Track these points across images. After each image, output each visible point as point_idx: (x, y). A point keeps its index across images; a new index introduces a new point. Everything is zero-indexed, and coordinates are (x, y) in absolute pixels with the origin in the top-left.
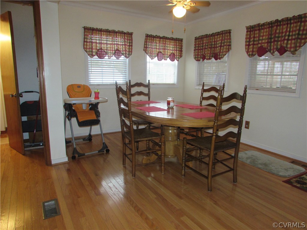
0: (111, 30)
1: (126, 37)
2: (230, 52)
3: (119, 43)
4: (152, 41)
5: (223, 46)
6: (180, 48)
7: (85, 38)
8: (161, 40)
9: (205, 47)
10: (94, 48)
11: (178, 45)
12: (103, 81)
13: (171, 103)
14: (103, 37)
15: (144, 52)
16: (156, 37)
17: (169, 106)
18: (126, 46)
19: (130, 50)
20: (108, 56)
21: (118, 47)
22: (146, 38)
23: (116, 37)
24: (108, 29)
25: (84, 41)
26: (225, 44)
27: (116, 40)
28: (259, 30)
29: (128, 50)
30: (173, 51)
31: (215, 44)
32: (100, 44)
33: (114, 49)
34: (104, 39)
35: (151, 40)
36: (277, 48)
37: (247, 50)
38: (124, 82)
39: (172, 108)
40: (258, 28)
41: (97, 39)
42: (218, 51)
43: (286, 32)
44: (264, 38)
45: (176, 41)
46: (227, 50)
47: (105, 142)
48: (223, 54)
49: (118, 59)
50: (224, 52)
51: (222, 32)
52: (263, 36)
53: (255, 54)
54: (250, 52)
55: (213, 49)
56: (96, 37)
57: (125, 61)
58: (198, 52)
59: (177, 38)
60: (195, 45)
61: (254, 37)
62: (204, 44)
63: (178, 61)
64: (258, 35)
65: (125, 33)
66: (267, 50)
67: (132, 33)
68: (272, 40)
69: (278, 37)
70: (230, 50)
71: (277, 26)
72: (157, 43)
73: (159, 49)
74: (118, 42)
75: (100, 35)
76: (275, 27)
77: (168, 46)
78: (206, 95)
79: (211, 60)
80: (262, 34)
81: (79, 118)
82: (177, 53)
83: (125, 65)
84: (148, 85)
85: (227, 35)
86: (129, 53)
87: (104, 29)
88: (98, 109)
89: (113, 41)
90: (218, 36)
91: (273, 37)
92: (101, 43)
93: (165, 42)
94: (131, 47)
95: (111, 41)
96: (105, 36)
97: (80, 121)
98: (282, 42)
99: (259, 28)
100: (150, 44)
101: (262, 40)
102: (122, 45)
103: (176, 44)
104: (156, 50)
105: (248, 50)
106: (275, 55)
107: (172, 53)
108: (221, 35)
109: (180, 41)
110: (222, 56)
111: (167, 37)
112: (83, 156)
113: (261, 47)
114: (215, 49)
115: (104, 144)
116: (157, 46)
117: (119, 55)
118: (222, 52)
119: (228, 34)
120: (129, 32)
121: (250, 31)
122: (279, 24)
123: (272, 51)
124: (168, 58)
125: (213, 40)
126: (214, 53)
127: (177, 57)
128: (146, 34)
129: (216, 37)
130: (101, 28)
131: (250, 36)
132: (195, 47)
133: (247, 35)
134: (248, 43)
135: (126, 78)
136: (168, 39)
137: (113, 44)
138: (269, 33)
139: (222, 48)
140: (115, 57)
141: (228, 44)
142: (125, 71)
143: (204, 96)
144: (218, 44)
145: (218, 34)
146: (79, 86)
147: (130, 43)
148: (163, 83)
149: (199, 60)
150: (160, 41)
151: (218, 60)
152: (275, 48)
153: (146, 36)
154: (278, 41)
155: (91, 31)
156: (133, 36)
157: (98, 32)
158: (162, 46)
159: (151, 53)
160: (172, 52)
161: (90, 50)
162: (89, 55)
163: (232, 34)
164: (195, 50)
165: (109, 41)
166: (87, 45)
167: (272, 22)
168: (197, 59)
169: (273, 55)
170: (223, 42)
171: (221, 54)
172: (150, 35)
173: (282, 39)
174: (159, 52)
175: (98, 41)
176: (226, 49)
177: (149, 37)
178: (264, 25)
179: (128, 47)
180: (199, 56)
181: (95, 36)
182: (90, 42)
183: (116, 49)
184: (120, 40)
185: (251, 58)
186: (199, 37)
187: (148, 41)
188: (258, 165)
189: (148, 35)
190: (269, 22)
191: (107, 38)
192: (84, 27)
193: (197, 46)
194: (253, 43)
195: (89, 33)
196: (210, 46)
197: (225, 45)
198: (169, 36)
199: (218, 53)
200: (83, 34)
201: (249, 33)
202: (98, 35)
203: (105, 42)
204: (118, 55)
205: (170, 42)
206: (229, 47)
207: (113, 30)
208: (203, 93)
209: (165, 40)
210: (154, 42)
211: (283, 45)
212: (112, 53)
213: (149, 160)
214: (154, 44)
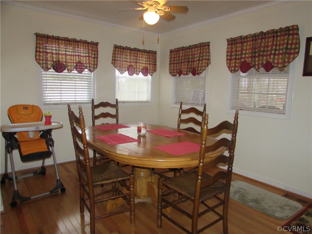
0: (71, 39)
1: (90, 48)
2: (210, 66)
3: (82, 55)
4: (122, 53)
5: (202, 60)
6: (154, 62)
7: (37, 47)
8: (132, 52)
9: (181, 61)
10: (49, 59)
11: (152, 59)
12: (62, 100)
13: (142, 130)
14: (61, 47)
15: (112, 65)
16: (127, 48)
17: (140, 133)
18: (90, 58)
19: (96, 63)
20: (68, 70)
21: (81, 59)
22: (114, 49)
23: (78, 47)
24: (67, 38)
25: (36, 51)
26: (204, 57)
27: (78, 51)
28: (242, 43)
29: (92, 63)
30: (146, 65)
31: (192, 58)
32: (57, 55)
33: (75, 61)
34: (63, 49)
35: (120, 51)
36: (262, 64)
37: (228, 65)
38: (89, 100)
39: (144, 136)
40: (240, 41)
41: (53, 48)
42: (196, 66)
43: (272, 45)
44: (247, 51)
45: (149, 54)
46: (206, 65)
47: (59, 180)
48: (202, 68)
49: (81, 73)
50: (203, 66)
51: (200, 45)
52: (246, 50)
53: (239, 70)
54: (232, 67)
55: (190, 63)
56: (53, 47)
57: (89, 75)
58: (174, 67)
59: (150, 51)
60: (171, 58)
61: (236, 51)
62: (180, 57)
63: (152, 75)
64: (240, 49)
65: (88, 43)
66: (251, 65)
67: (97, 43)
68: (257, 55)
69: (263, 51)
70: (209, 64)
71: (262, 39)
72: (127, 55)
73: (129, 62)
74: (81, 53)
75: (57, 44)
76: (260, 40)
77: (140, 59)
78: (185, 117)
79: (188, 75)
80: (245, 48)
81: (22, 150)
82: (150, 67)
83: (90, 80)
84: (116, 105)
85: (205, 47)
86: (93, 67)
87: (62, 37)
88: (51, 136)
89: (74, 52)
90: (196, 49)
91: (257, 51)
92: (59, 54)
93: (136, 55)
94: (96, 59)
95: (72, 52)
96: (63, 45)
97: (24, 155)
98: (268, 57)
99: (242, 40)
100: (119, 56)
101: (246, 54)
102: (86, 56)
103: (149, 57)
104: (126, 63)
105: (230, 65)
106: (260, 71)
107: (145, 67)
108: (199, 48)
109: (154, 54)
110: (201, 71)
111: (138, 49)
112: (28, 201)
113: (245, 62)
114: (193, 63)
115: (59, 182)
116: (127, 59)
117: (82, 69)
118: (201, 67)
119: (207, 47)
120: (93, 42)
121: (232, 44)
122: (264, 36)
123: (257, 67)
124: (140, 73)
125: (191, 54)
126: (191, 68)
127: (151, 71)
128: (114, 45)
129: (193, 50)
130: (58, 36)
131: (232, 50)
132: (170, 61)
133: (228, 48)
134: (229, 58)
135: (91, 96)
136: (140, 51)
137: (74, 55)
138: (252, 46)
139: (200, 62)
140: (76, 70)
141: (207, 58)
142: (90, 87)
143: (182, 118)
144: (196, 58)
145: (195, 46)
146: (26, 107)
147: (95, 54)
148: (135, 100)
149: (175, 76)
150: (130, 53)
151: (196, 76)
152: (261, 63)
153: (114, 47)
154: (263, 56)
155: (45, 38)
156: (99, 46)
157: (54, 40)
158: (133, 59)
159: (120, 67)
160: (144, 65)
161: (44, 62)
162: (43, 67)
163: (210, 47)
164: (170, 64)
165: (69, 52)
166: (39, 56)
167: (257, 34)
168: (172, 74)
169: (258, 72)
170: (201, 55)
171: (199, 69)
172: (119, 46)
173: (268, 53)
174: (129, 66)
175: (54, 52)
176: (205, 63)
177: (118, 49)
178: (246, 37)
179: (93, 59)
180: (175, 71)
181: (51, 45)
182: (43, 52)
183: (77, 61)
184: (83, 51)
185: (233, 74)
186: (174, 49)
187: (117, 52)
188: (248, 202)
189: (116, 45)
190: (252, 35)
191: (67, 47)
192: (36, 33)
193: (173, 59)
194: (236, 57)
195: (43, 41)
196: (187, 60)
197: (204, 59)
198: (141, 48)
199: (196, 67)
200: (35, 42)
201: (230, 46)
202: (54, 44)
203: (64, 52)
204: (80, 68)
205: (143, 55)
206: (208, 61)
207: (74, 39)
208: (181, 115)
209: (136, 52)
210: (124, 54)
211: (269, 60)
212: (73, 65)
213: (116, 204)
214: (124, 57)
